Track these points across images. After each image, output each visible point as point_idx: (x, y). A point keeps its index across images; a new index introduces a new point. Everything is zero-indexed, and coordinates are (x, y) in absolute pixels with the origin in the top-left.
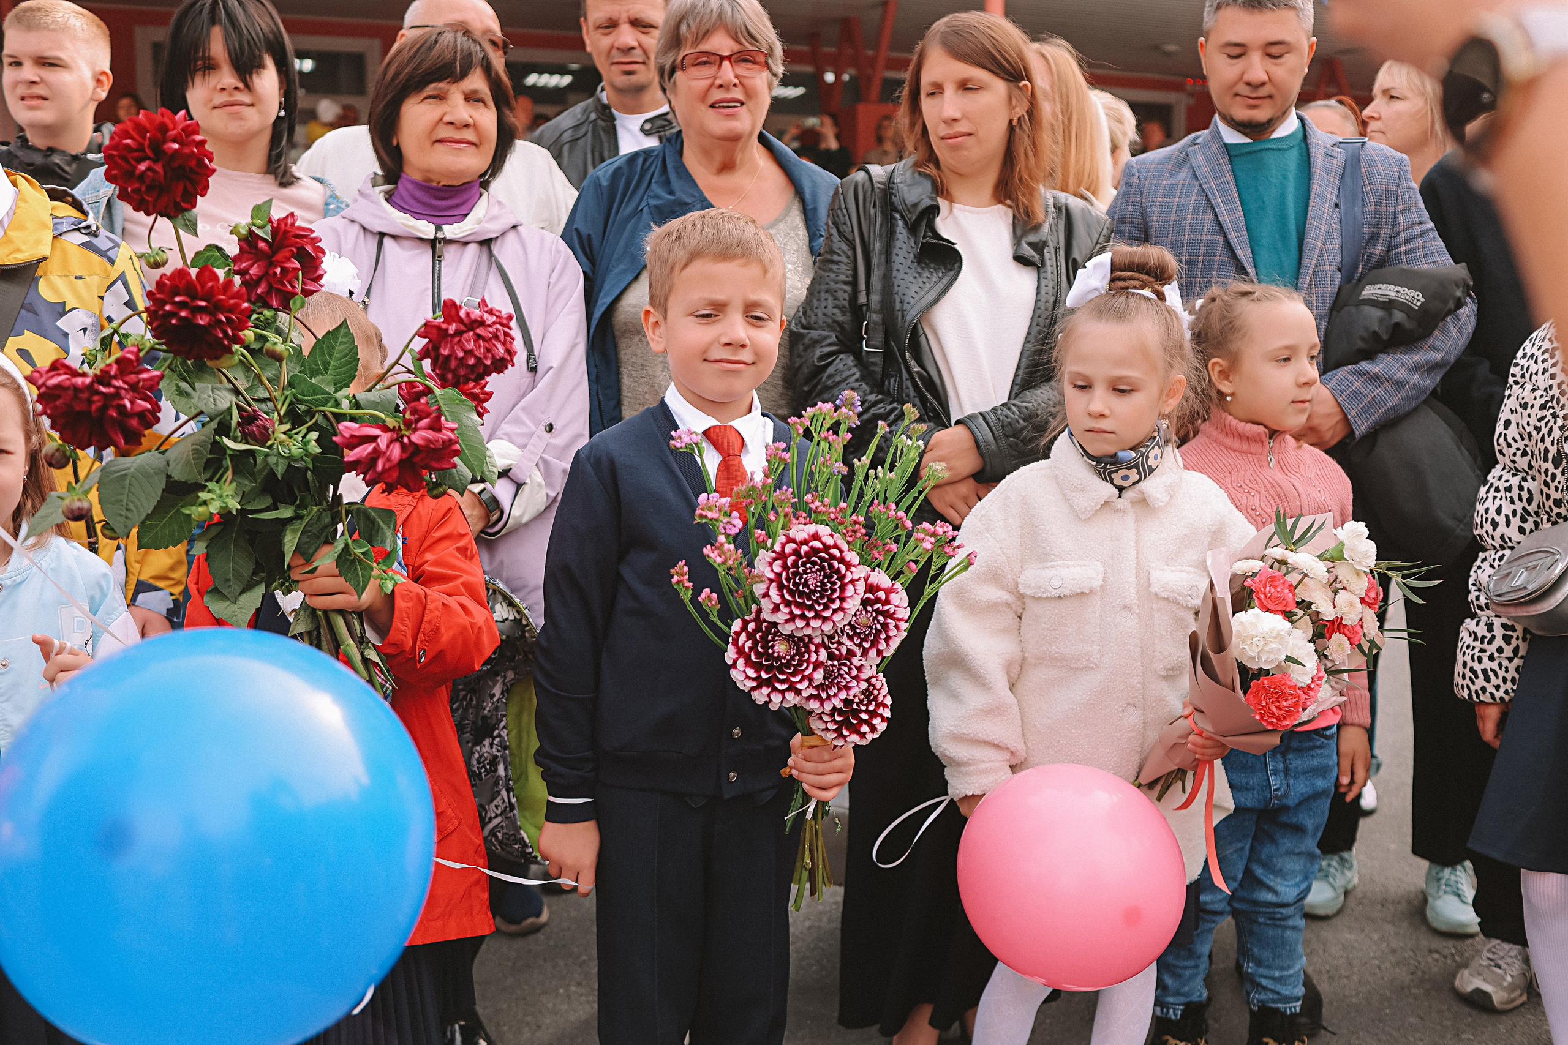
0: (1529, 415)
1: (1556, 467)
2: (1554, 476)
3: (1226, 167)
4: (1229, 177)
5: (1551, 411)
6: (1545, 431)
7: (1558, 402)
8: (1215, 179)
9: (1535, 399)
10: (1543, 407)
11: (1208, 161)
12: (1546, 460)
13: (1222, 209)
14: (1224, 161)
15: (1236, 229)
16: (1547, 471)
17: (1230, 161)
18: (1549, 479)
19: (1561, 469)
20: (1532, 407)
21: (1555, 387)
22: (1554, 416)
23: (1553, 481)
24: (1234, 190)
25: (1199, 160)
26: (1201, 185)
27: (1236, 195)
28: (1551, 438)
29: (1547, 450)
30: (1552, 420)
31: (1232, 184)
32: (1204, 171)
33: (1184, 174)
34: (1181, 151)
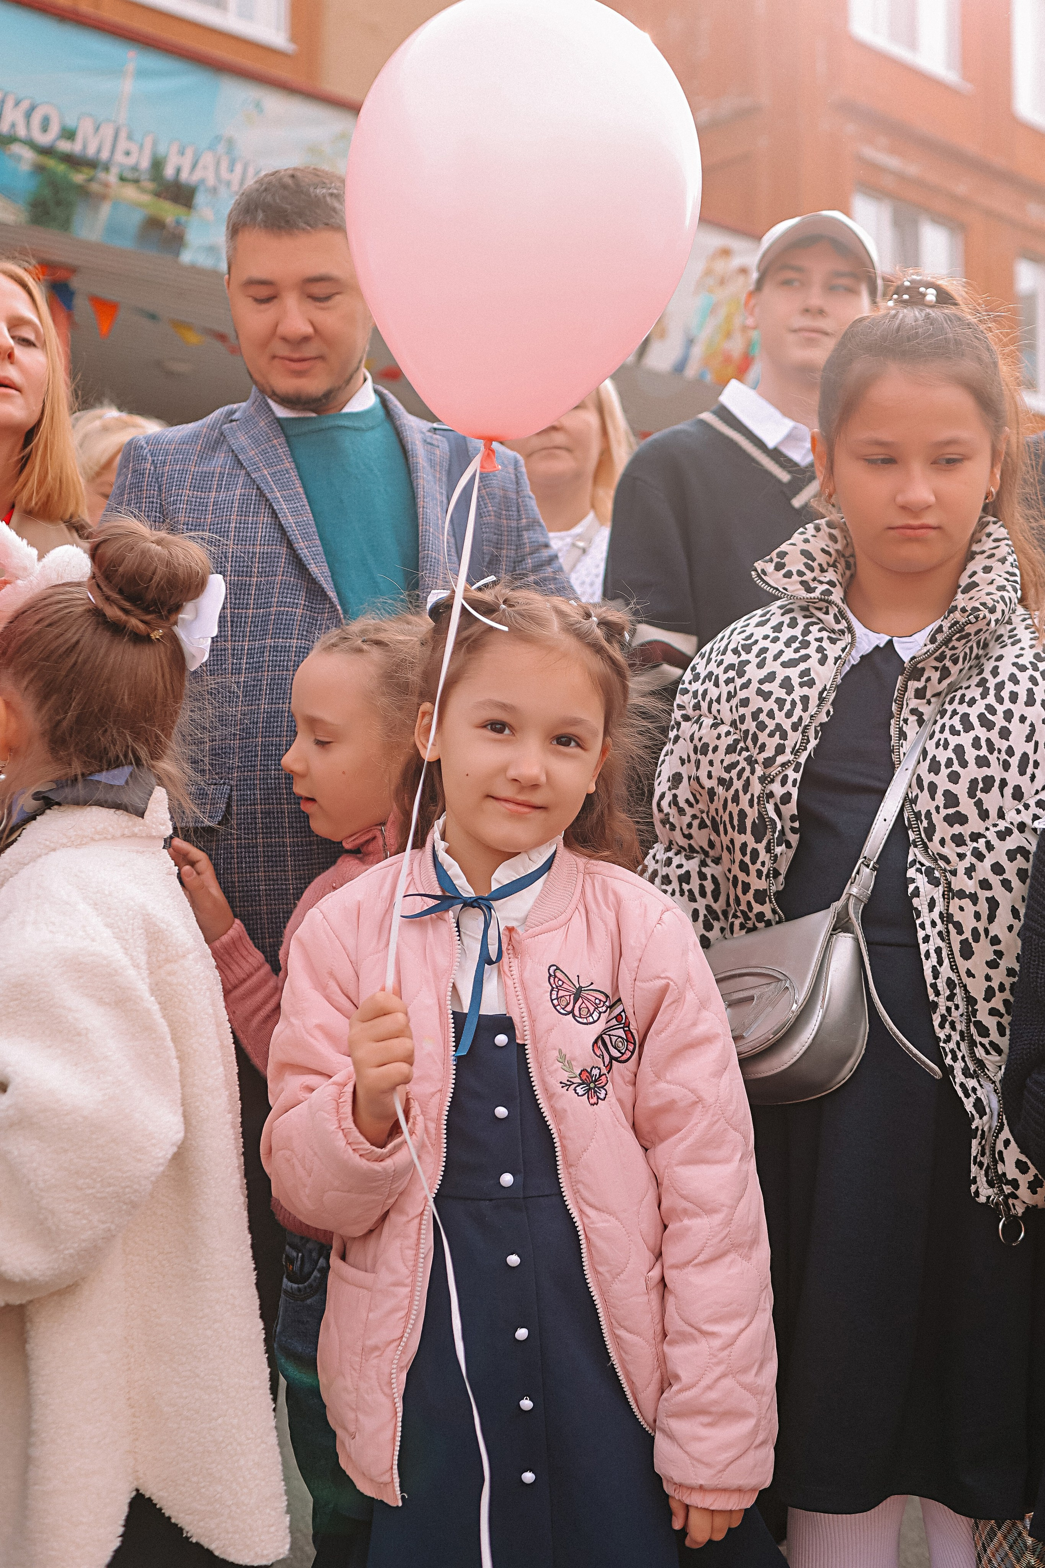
0: (711, 763)
1: (758, 841)
2: (755, 854)
3: (283, 450)
4: (288, 464)
5: (745, 754)
6: (738, 785)
7: (755, 739)
8: (270, 465)
9: (719, 737)
10: (731, 749)
11: (256, 441)
12: (742, 830)
13: (283, 507)
14: (279, 442)
15: (306, 536)
16: (744, 846)
17: (288, 442)
18: (747, 859)
19: (765, 842)
20: (715, 749)
21: (749, 718)
22: (751, 761)
23: (754, 862)
24: (298, 483)
25: (240, 440)
26: (248, 474)
27: (301, 490)
28: (749, 796)
29: (742, 814)
30: (748, 769)
31: (293, 473)
32: (250, 454)
33: (219, 461)
34: (212, 428)
